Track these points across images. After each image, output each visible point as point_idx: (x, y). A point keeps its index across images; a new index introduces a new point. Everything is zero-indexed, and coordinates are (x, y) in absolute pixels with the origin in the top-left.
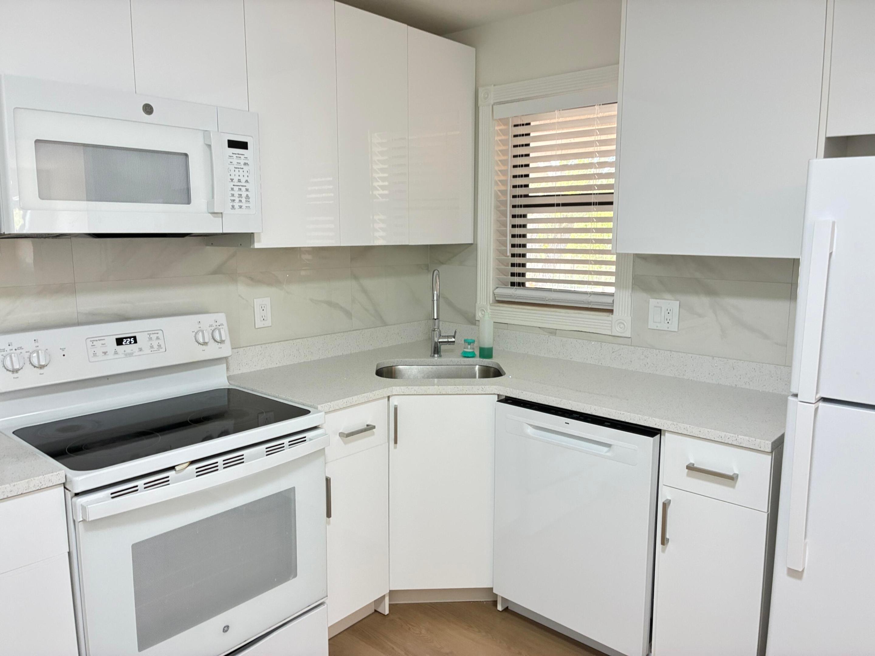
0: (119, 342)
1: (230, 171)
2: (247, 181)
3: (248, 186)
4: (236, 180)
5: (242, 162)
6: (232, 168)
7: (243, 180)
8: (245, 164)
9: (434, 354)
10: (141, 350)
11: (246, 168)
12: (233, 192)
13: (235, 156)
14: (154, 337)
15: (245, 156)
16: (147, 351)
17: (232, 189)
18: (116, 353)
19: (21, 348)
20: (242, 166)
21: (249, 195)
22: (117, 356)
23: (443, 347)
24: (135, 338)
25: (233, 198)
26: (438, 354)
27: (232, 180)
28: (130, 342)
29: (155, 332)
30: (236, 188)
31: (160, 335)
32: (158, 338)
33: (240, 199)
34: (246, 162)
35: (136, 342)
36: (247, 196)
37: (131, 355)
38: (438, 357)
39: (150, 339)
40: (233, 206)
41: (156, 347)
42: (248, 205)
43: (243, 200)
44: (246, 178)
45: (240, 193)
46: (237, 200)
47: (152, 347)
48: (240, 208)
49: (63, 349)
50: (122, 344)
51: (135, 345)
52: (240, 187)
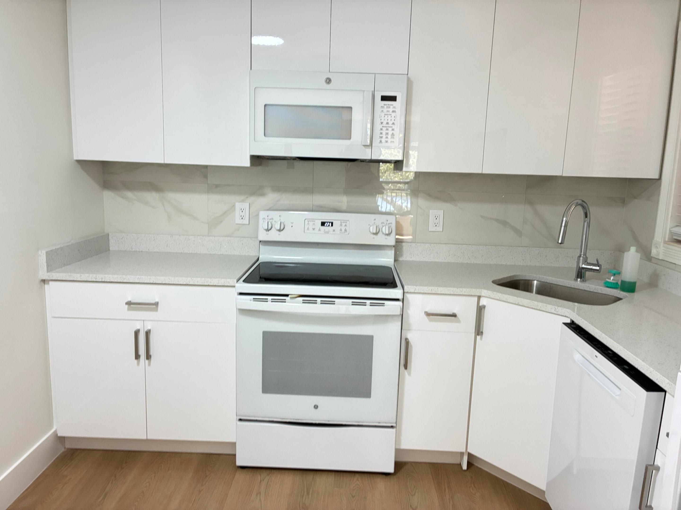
0: (323, 224)
1: (381, 116)
2: (393, 124)
3: (394, 127)
4: (385, 123)
5: (391, 110)
6: (383, 115)
7: (391, 123)
8: (393, 111)
9: (578, 277)
10: (334, 231)
11: (393, 114)
12: (381, 131)
13: (385, 107)
14: (344, 224)
15: (394, 106)
16: (337, 231)
17: (381, 129)
18: (320, 230)
19: (273, 219)
20: (391, 113)
21: (394, 133)
22: (320, 232)
23: (588, 274)
24: (332, 223)
25: (381, 136)
26: (581, 278)
27: (382, 123)
28: (329, 225)
29: (345, 221)
30: (384, 129)
31: (348, 224)
32: (346, 225)
33: (387, 136)
34: (394, 110)
35: (332, 225)
36: (393, 134)
37: (328, 233)
38: (580, 281)
39: (341, 225)
40: (381, 141)
41: (343, 230)
42: (392, 140)
43: (389, 136)
44: (393, 121)
45: (387, 132)
46: (384, 136)
47: (341, 230)
48: (386, 142)
49: (292, 223)
50: (324, 225)
51: (332, 227)
52: (387, 128)
